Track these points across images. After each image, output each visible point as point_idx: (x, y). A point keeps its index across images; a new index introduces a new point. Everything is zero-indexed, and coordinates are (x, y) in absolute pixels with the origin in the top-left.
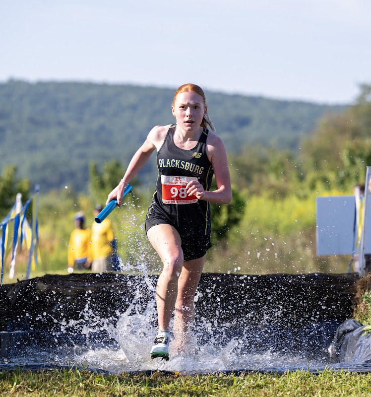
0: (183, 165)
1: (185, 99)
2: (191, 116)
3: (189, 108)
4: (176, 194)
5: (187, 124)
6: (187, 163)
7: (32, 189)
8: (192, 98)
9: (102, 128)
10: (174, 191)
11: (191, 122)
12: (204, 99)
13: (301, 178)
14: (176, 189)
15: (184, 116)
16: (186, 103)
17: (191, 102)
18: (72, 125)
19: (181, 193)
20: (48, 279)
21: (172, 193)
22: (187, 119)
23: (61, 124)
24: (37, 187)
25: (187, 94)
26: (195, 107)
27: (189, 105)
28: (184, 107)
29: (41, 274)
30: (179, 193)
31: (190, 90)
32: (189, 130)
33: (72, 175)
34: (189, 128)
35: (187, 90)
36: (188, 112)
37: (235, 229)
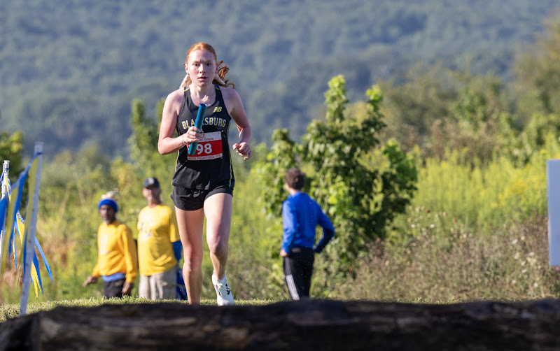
0: (207, 121)
1: (198, 56)
2: (204, 72)
3: (201, 65)
4: (201, 150)
5: (201, 79)
6: (210, 119)
7: (28, 149)
8: (205, 55)
9: (153, 37)
10: (200, 148)
11: (204, 78)
12: (216, 56)
13: (518, 127)
14: (201, 146)
15: (198, 72)
16: (198, 60)
17: (204, 60)
18: (98, 33)
19: (207, 148)
20: (60, 313)
21: (198, 150)
22: (200, 75)
23: (76, 31)
24: (39, 147)
25: (199, 52)
26: (207, 64)
27: (201, 62)
28: (197, 64)
29: (48, 305)
30: (204, 149)
31: (202, 48)
32: (203, 85)
33: (99, 124)
34: (202, 83)
35: (199, 48)
36: (201, 68)
37: (398, 220)
